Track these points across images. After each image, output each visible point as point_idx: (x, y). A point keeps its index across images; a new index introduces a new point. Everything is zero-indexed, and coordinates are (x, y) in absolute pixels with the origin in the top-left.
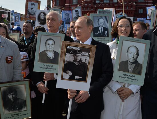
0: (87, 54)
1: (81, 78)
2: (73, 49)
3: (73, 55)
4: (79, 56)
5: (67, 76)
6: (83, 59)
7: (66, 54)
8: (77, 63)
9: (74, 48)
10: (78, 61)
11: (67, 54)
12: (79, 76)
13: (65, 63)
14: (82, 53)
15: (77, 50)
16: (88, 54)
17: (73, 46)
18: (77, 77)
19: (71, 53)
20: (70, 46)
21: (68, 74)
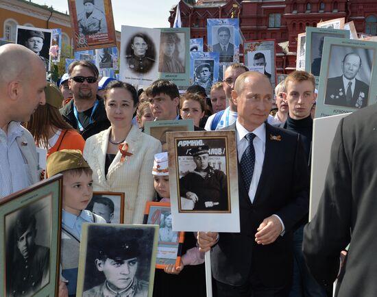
0: (219, 151)
1: (217, 203)
2: (190, 147)
3: (192, 157)
4: (204, 157)
5: (189, 204)
6: (214, 164)
7: (179, 157)
8: (203, 174)
9: (193, 143)
10: (204, 168)
11: (181, 158)
12: (214, 202)
13: (181, 177)
14: (209, 151)
15: (199, 147)
16: (222, 151)
17: (189, 140)
18: (209, 204)
19: (188, 155)
20: (183, 140)
21: (191, 199)
